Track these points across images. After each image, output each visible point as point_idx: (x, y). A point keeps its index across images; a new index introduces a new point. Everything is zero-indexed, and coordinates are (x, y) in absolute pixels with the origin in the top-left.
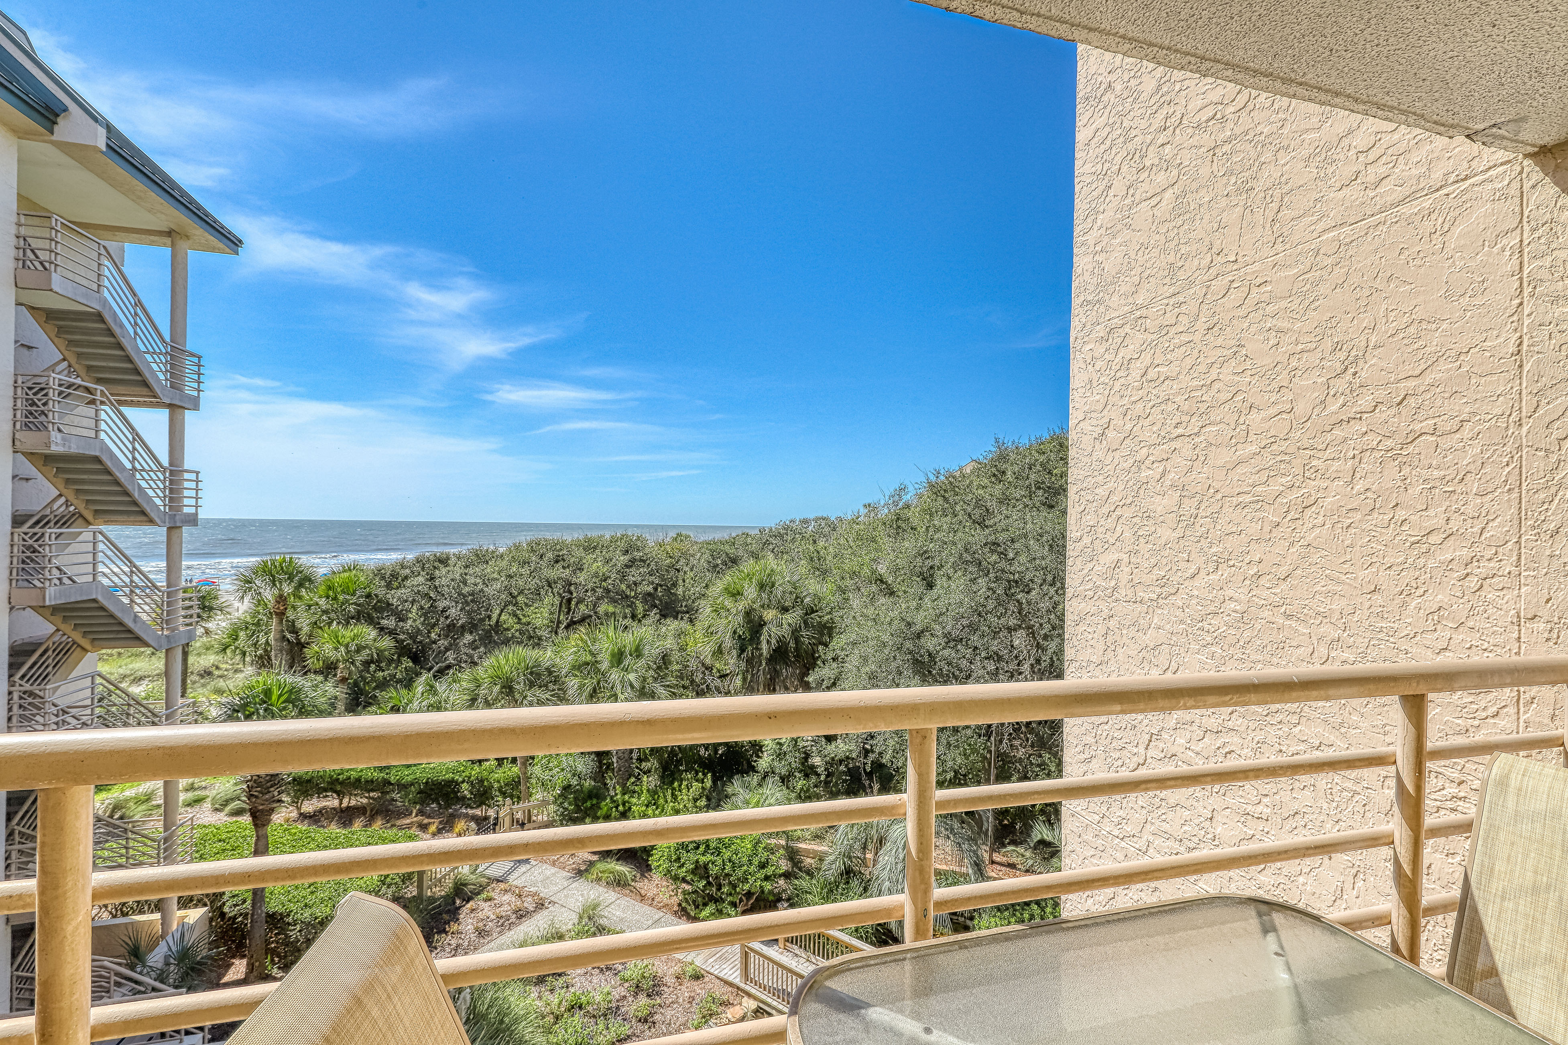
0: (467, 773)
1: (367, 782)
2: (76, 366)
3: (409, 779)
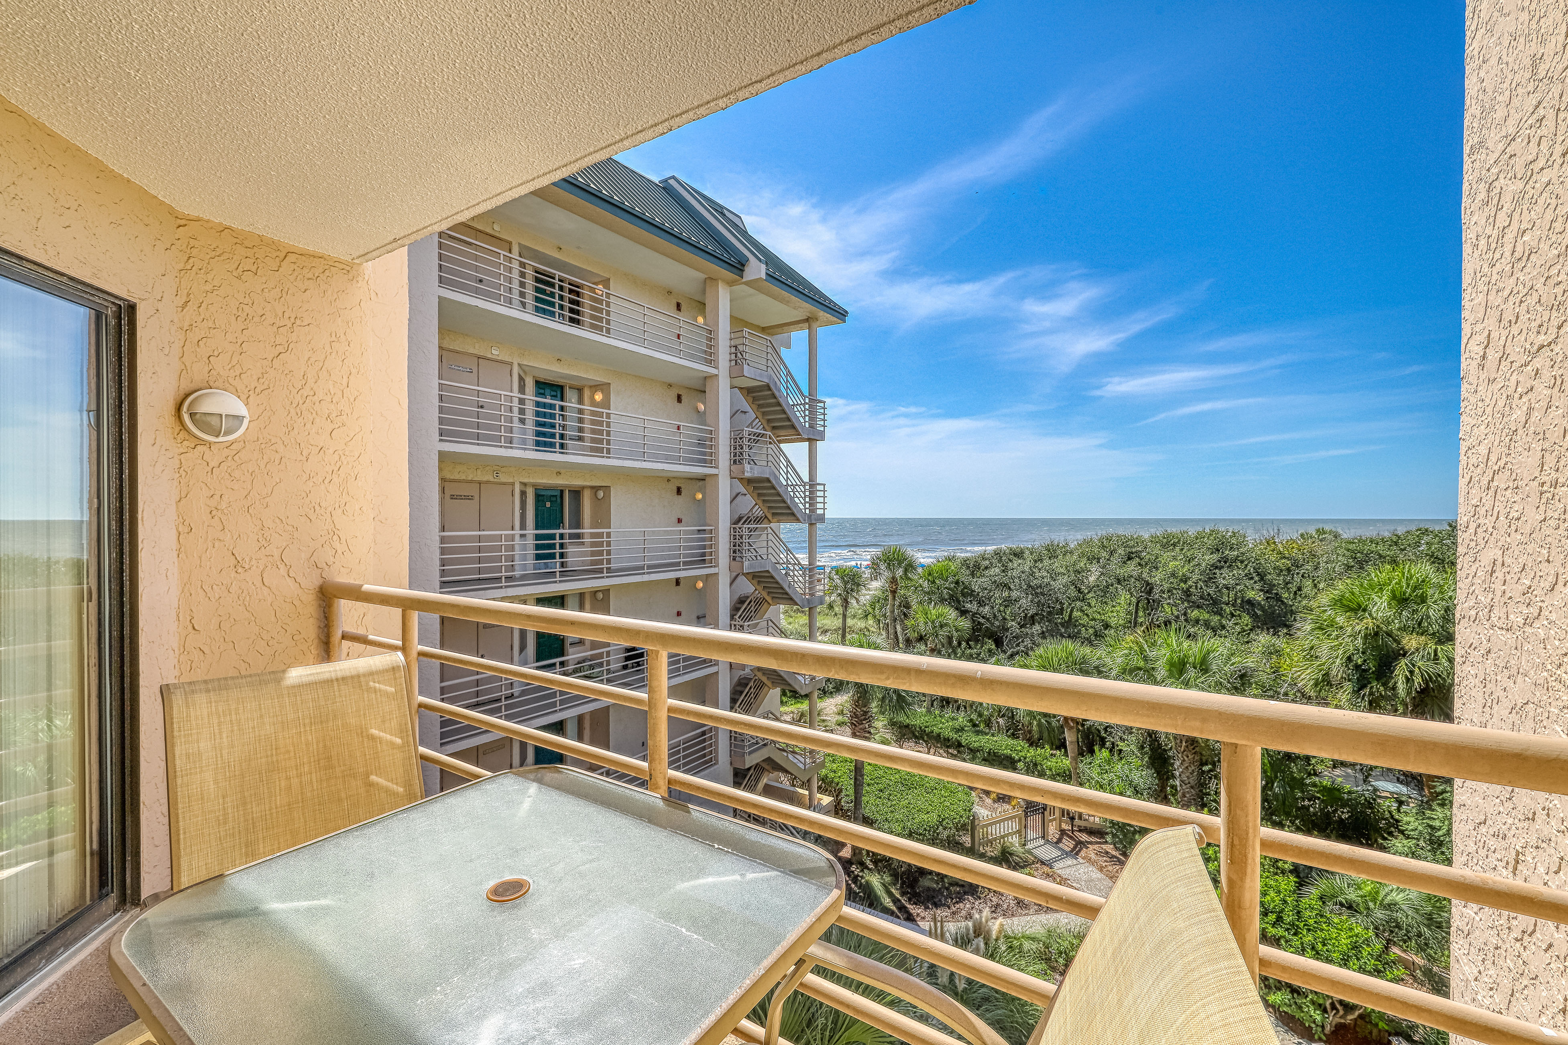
0: (1023, 754)
1: (945, 739)
2: (762, 421)
3: (976, 745)
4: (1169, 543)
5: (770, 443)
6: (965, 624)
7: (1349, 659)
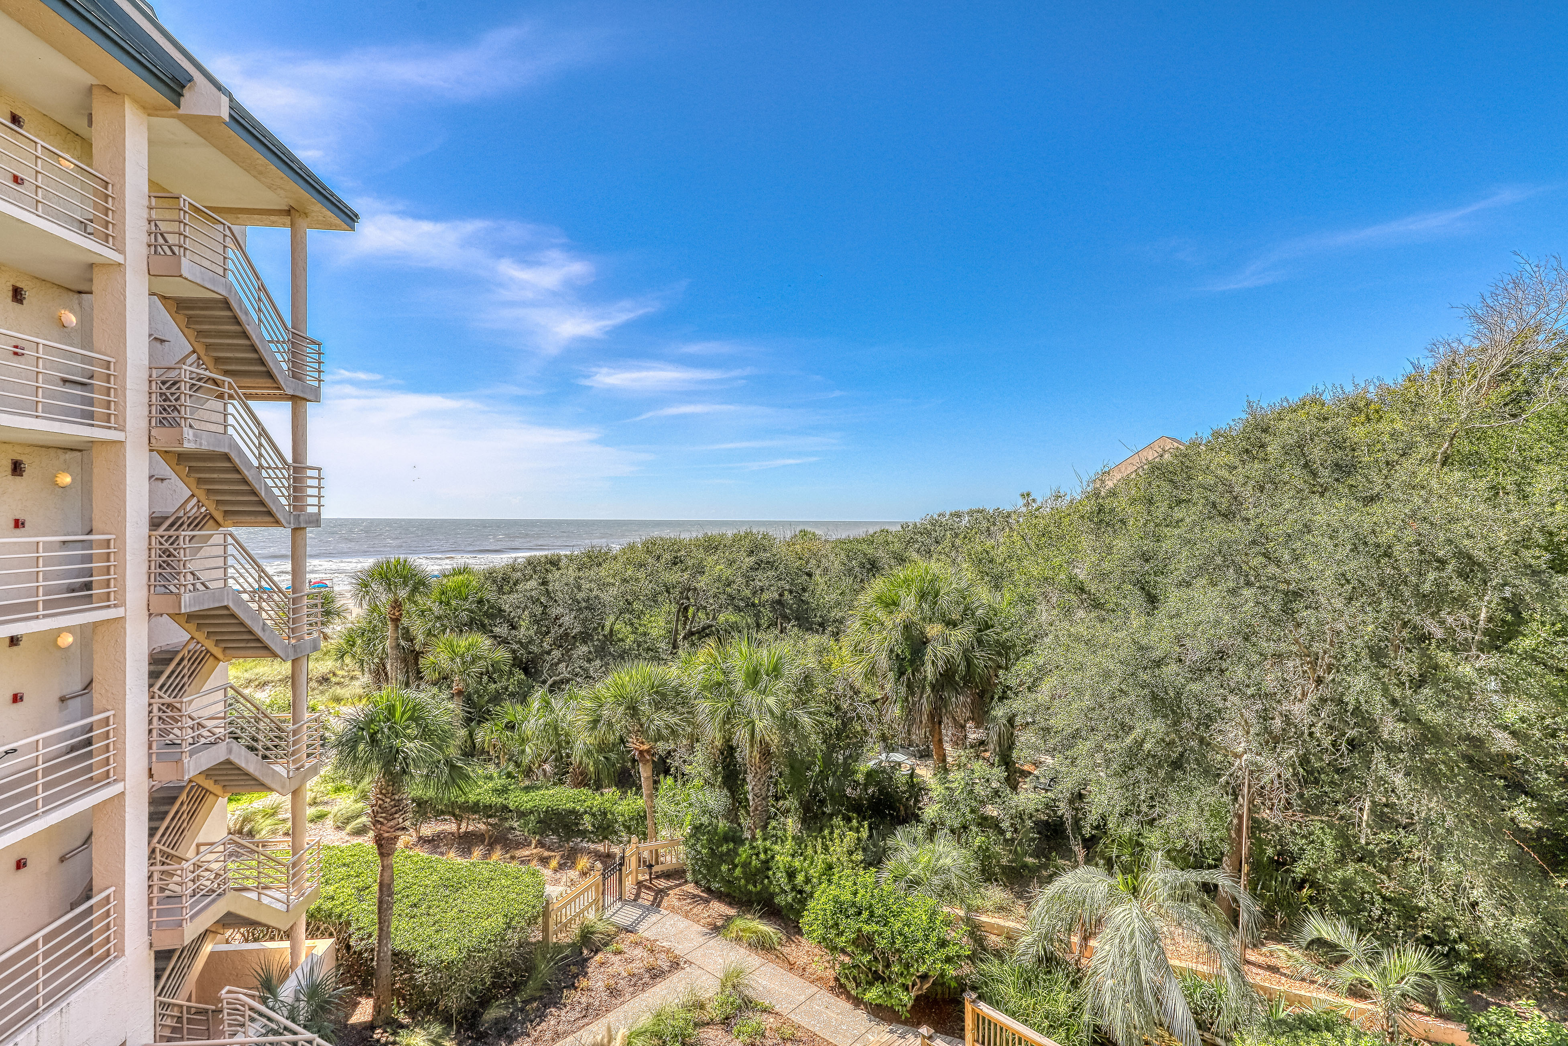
0: (588, 803)
1: (485, 807)
3: (529, 805)
4: (711, 546)
5: (231, 397)
6: (502, 654)
7: (892, 651)
